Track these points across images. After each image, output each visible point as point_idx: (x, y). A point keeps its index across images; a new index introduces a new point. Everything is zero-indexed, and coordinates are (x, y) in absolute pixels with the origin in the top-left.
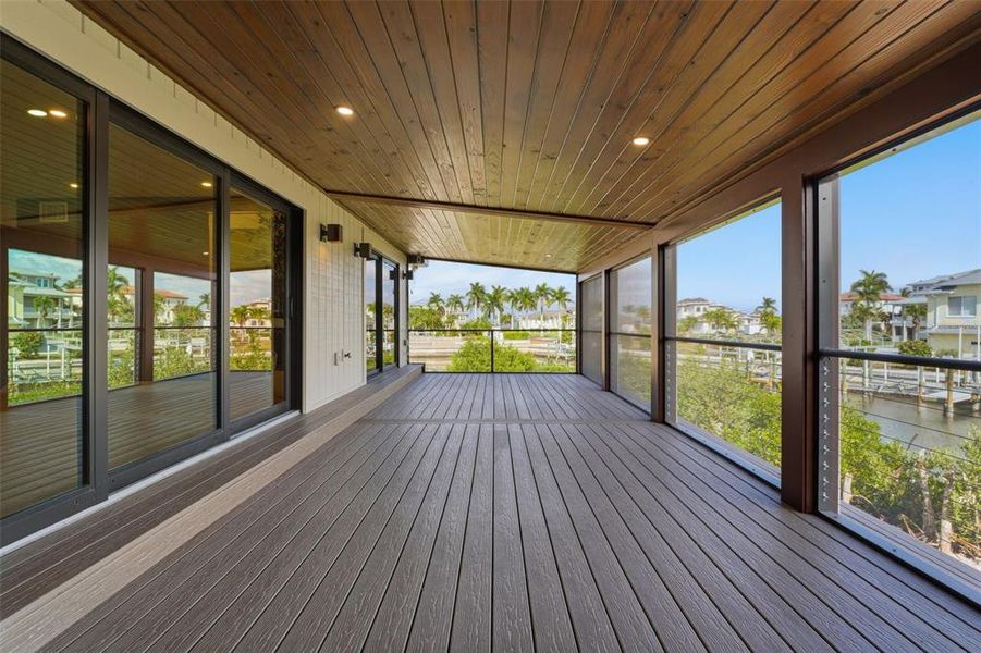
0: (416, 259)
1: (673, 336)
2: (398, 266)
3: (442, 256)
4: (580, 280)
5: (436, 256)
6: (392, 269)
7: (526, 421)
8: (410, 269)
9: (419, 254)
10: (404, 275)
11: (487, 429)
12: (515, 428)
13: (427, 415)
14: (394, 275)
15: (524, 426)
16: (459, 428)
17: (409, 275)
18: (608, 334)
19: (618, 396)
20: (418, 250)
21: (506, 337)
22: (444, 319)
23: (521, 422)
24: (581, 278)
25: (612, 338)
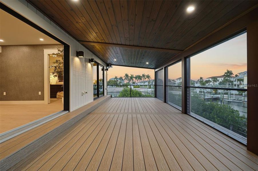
0: (109, 65)
1: (189, 86)
2: (104, 67)
3: (116, 64)
4: (156, 71)
5: (115, 64)
6: (102, 68)
7: (142, 113)
8: (107, 68)
9: (110, 63)
10: (106, 70)
11: (130, 116)
12: (139, 116)
13: (111, 112)
14: (103, 70)
15: (142, 115)
16: (121, 116)
17: (107, 70)
18: (165, 86)
19: (169, 104)
20: (109, 62)
21: (134, 87)
22: (118, 83)
23: (141, 114)
24: (156, 70)
25: (166, 87)
